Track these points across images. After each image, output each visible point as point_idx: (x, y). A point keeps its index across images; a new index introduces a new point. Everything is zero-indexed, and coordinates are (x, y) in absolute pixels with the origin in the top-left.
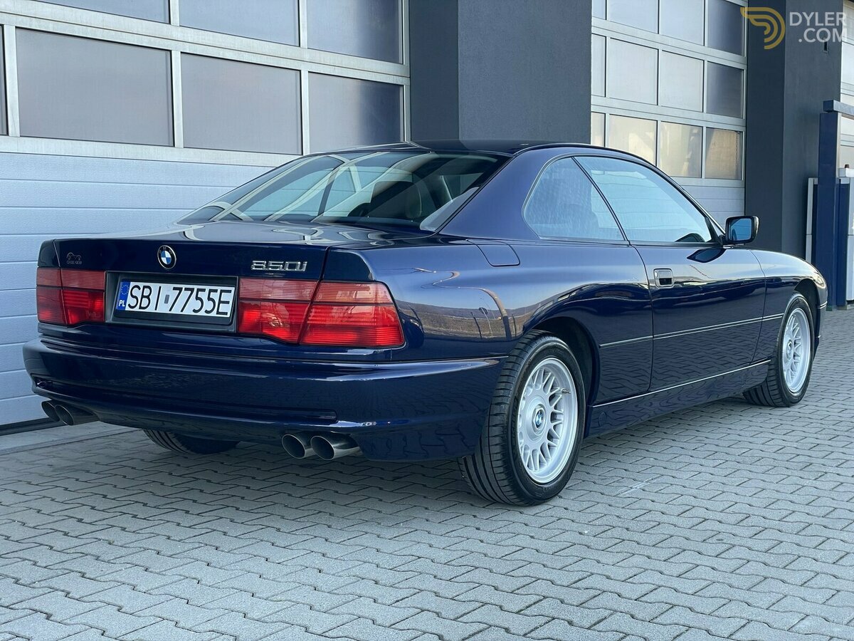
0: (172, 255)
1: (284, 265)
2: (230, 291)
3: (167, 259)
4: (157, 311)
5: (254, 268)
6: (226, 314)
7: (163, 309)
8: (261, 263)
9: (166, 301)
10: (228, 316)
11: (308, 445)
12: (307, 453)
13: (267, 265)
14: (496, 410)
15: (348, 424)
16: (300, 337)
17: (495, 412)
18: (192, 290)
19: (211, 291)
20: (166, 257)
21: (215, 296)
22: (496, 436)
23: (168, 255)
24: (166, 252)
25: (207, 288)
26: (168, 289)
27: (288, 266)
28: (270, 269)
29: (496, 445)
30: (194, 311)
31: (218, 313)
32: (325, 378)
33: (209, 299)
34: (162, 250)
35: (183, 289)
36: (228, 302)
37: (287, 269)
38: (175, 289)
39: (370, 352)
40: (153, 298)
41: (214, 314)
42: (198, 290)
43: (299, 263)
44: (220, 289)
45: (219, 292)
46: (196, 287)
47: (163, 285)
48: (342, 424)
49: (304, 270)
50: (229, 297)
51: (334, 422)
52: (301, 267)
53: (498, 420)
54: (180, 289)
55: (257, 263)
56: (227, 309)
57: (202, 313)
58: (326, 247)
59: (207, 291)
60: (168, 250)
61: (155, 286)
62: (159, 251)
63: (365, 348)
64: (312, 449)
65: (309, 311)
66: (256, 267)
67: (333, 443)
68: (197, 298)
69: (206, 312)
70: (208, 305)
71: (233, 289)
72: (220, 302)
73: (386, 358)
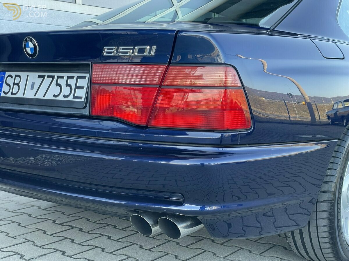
0: (35, 45)
1: (133, 49)
2: (85, 78)
3: (31, 49)
4: (25, 97)
5: (105, 54)
6: (81, 98)
7: (29, 94)
8: (112, 49)
9: (32, 88)
10: (83, 100)
11: (155, 224)
12: (154, 232)
13: (117, 50)
14: (325, 187)
15: (194, 208)
16: (148, 121)
17: (323, 190)
18: (53, 77)
19: (69, 77)
20: (30, 47)
21: (72, 82)
22: (323, 211)
23: (31, 45)
24: (30, 43)
25: (66, 75)
26: (33, 77)
27: (137, 50)
28: (120, 54)
29: (323, 219)
30: (55, 96)
31: (74, 97)
32: (169, 161)
33: (67, 85)
34: (26, 40)
35: (46, 77)
36: (82, 88)
37: (136, 54)
38: (39, 76)
39: (218, 135)
40: (22, 85)
41: (70, 98)
42: (59, 77)
43: (148, 47)
44: (76, 75)
45: (75, 78)
46: (56, 75)
47: (30, 74)
48: (187, 207)
49: (153, 54)
50: (84, 83)
51: (181, 204)
52: (150, 51)
53: (326, 197)
54: (43, 77)
55: (108, 49)
56: (82, 93)
57: (61, 98)
58: (174, 31)
59: (65, 78)
60: (31, 40)
61: (23, 75)
62: (24, 42)
63: (213, 131)
64: (158, 227)
65: (158, 95)
66: (107, 53)
67: (179, 224)
68: (57, 84)
69: (65, 96)
70: (66, 91)
71: (87, 75)
72: (76, 87)
73: (232, 141)
